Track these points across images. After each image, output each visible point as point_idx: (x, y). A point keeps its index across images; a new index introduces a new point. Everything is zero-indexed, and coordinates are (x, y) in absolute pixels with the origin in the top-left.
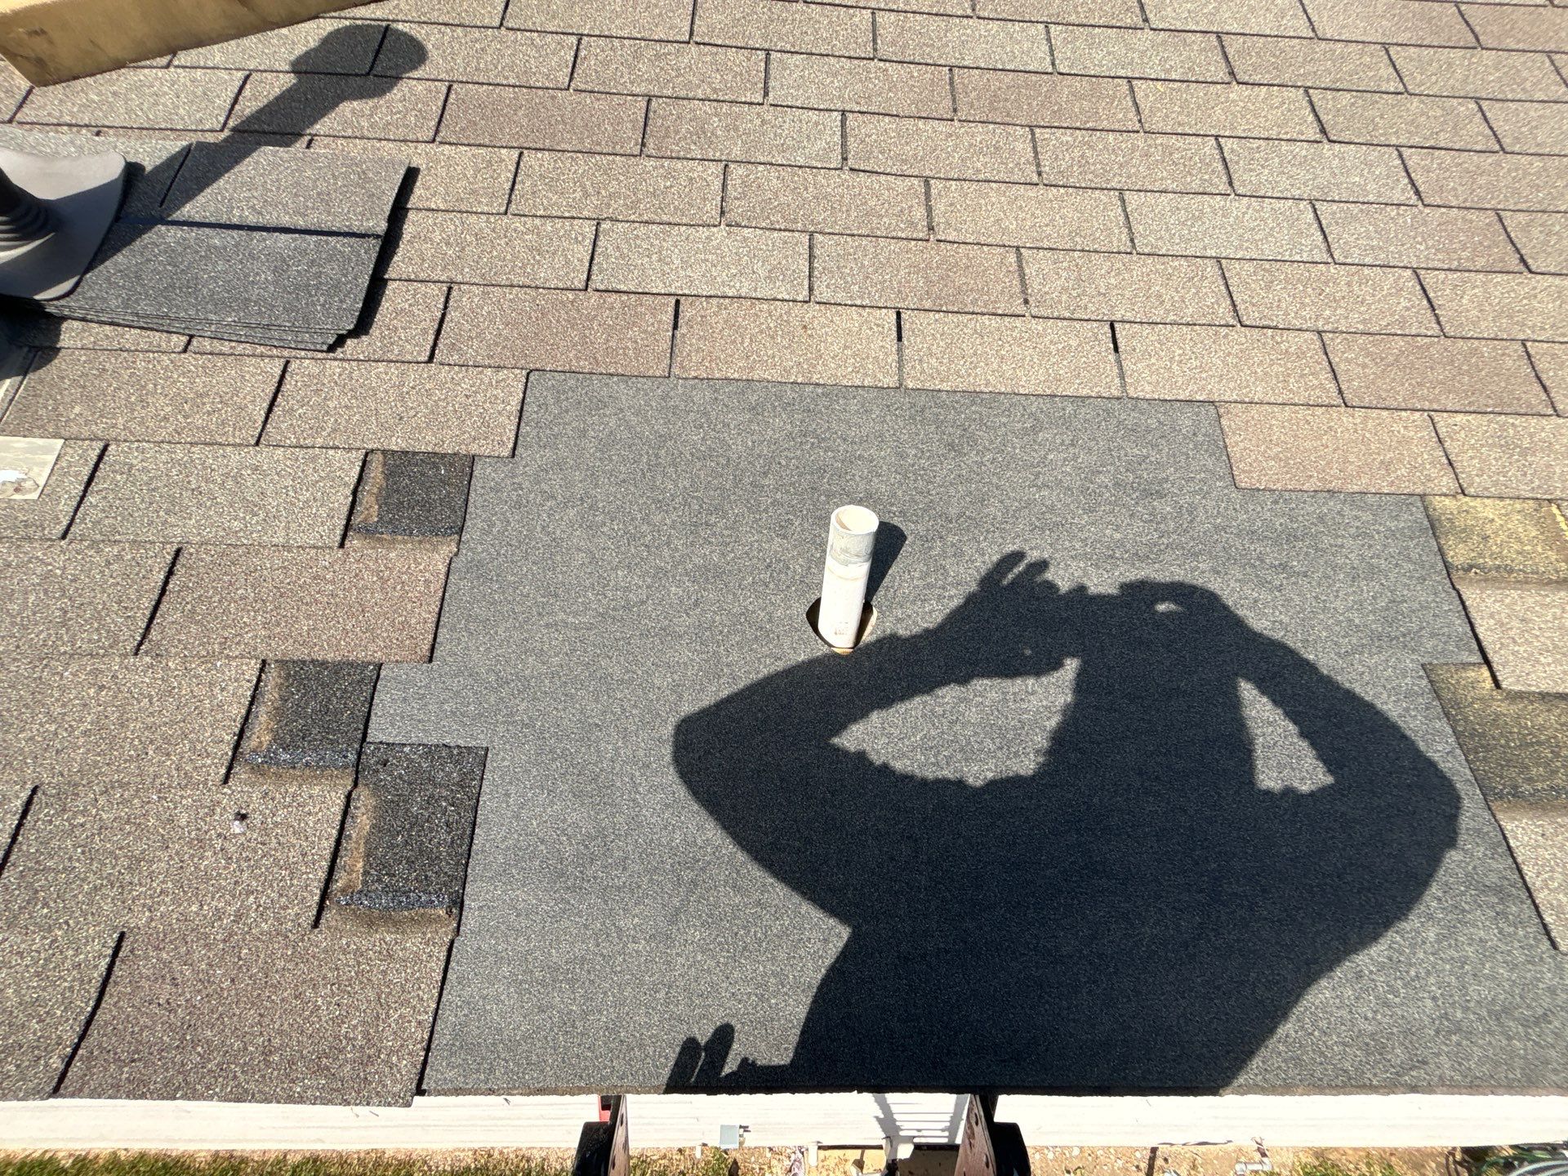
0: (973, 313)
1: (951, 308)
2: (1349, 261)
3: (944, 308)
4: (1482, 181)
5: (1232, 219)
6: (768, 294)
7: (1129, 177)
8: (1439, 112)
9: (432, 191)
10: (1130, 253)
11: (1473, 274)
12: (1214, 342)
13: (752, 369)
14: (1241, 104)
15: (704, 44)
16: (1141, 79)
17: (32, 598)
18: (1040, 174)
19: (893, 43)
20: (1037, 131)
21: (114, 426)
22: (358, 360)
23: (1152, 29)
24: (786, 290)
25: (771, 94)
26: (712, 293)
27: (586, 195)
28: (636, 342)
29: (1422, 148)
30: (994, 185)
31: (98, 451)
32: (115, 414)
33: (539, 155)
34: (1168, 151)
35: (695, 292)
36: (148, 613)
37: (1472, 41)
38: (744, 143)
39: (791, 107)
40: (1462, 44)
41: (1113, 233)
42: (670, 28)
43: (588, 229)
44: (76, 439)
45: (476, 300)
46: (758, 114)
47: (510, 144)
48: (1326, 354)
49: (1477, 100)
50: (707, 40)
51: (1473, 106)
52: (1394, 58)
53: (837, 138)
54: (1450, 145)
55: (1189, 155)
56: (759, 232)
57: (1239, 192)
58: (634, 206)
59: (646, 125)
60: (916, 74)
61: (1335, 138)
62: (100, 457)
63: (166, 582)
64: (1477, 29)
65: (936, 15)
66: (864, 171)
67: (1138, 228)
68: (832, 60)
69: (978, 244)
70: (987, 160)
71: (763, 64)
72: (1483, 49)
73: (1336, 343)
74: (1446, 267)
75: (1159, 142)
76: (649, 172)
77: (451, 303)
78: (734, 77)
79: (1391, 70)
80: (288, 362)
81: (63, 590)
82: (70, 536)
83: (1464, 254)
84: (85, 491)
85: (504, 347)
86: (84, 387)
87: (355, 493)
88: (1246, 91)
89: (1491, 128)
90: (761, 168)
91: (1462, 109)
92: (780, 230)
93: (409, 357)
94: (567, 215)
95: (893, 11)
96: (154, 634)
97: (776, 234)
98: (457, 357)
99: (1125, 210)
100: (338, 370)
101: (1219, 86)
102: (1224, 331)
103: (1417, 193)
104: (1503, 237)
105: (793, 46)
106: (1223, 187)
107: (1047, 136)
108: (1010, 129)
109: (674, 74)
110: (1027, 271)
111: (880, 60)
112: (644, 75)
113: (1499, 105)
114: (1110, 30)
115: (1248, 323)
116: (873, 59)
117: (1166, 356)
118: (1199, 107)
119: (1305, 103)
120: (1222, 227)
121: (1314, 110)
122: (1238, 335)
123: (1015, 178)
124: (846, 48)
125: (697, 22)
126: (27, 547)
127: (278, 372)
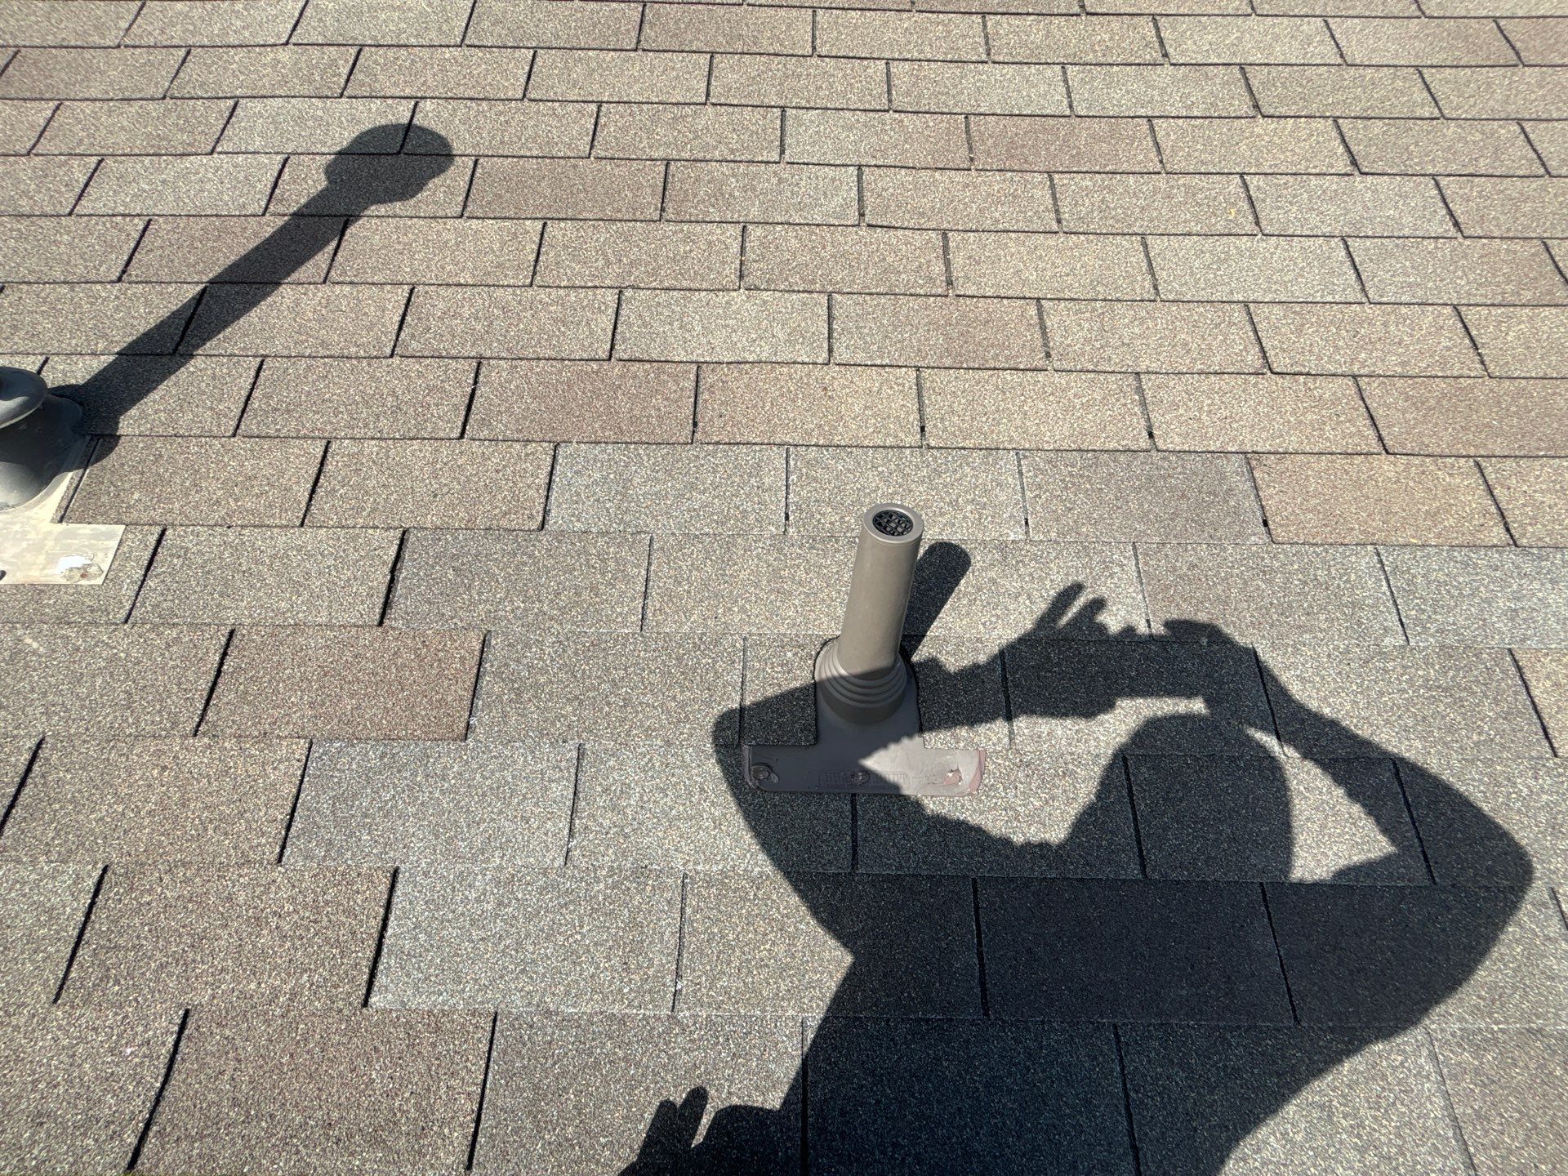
0: (995, 369)
1: (971, 365)
2: (1384, 300)
3: (965, 365)
4: (1527, 208)
5: (1259, 260)
6: (787, 357)
7: (1151, 221)
8: (1478, 136)
9: (460, 266)
10: (1154, 301)
11: (1518, 309)
12: (1243, 391)
13: (774, 432)
14: (1267, 138)
15: (720, 105)
16: (1161, 117)
17: (99, 681)
18: (1059, 221)
19: (908, 94)
20: (1056, 176)
21: (171, 511)
22: (394, 439)
23: (1172, 64)
24: (806, 353)
25: (787, 152)
26: (732, 359)
27: (608, 263)
28: (659, 410)
29: (1460, 175)
30: (1013, 235)
31: (156, 536)
32: (170, 499)
33: (562, 225)
34: (1191, 192)
35: (716, 359)
36: (205, 694)
37: (1511, 56)
38: (762, 203)
39: (807, 164)
40: (1502, 62)
41: (1136, 281)
42: (687, 91)
43: (611, 297)
44: (136, 524)
45: (504, 374)
46: (775, 172)
47: (534, 216)
48: (1363, 399)
49: (1519, 121)
50: (723, 101)
51: (1517, 128)
52: (1428, 80)
53: (854, 194)
54: (1490, 171)
55: (1214, 195)
56: (778, 294)
57: (1267, 232)
58: (654, 273)
59: (665, 189)
60: (931, 124)
61: (1367, 170)
62: (159, 542)
63: (221, 664)
64: (1518, 45)
65: (951, 62)
66: (881, 227)
67: (1162, 275)
68: (848, 114)
69: (998, 297)
70: (1006, 209)
71: (778, 122)
72: (1525, 66)
73: (1372, 388)
74: (1489, 302)
75: (1180, 182)
76: (668, 237)
77: (481, 378)
78: (751, 136)
79: (1426, 94)
80: (329, 442)
81: (127, 673)
82: (131, 620)
83: (1509, 288)
84: (145, 576)
85: (532, 421)
86: (142, 473)
87: (393, 571)
88: (1272, 125)
89: (1535, 151)
90: (778, 228)
91: (1503, 131)
92: (799, 292)
93: (442, 435)
94: (590, 284)
95: (907, 60)
96: (211, 715)
97: (795, 296)
98: (486, 432)
99: (1147, 255)
100: (375, 449)
101: (1243, 121)
102: (1253, 379)
103: (1456, 224)
104: (1551, 267)
105: (808, 102)
106: (1250, 227)
107: (1065, 181)
108: (1028, 176)
109: (691, 136)
110: (1049, 324)
111: (896, 111)
112: (662, 140)
113: (1543, 125)
114: (1128, 68)
115: (1278, 370)
116: (888, 111)
117: (1194, 406)
118: (1223, 143)
119: (1334, 134)
120: (1249, 269)
121: (1344, 141)
122: (1267, 382)
123: (1035, 227)
124: (860, 101)
125: (713, 83)
126: (93, 631)
127: (319, 453)
